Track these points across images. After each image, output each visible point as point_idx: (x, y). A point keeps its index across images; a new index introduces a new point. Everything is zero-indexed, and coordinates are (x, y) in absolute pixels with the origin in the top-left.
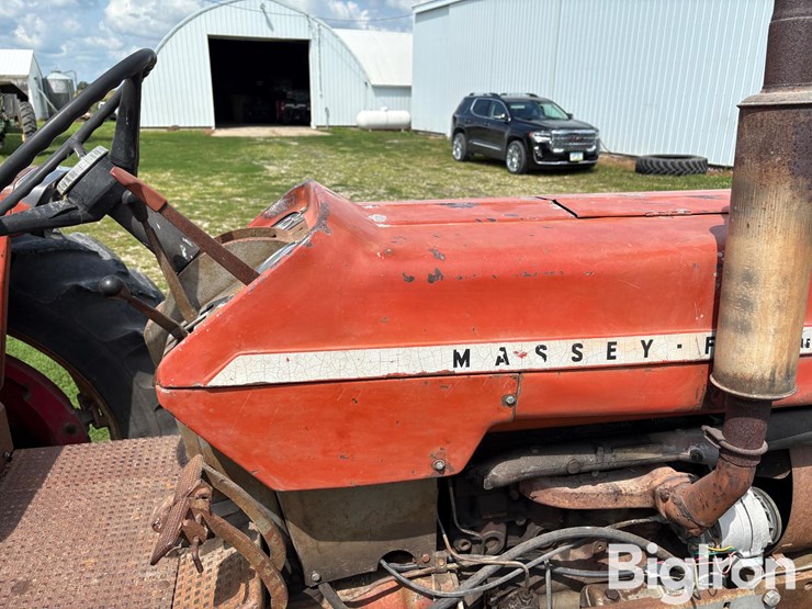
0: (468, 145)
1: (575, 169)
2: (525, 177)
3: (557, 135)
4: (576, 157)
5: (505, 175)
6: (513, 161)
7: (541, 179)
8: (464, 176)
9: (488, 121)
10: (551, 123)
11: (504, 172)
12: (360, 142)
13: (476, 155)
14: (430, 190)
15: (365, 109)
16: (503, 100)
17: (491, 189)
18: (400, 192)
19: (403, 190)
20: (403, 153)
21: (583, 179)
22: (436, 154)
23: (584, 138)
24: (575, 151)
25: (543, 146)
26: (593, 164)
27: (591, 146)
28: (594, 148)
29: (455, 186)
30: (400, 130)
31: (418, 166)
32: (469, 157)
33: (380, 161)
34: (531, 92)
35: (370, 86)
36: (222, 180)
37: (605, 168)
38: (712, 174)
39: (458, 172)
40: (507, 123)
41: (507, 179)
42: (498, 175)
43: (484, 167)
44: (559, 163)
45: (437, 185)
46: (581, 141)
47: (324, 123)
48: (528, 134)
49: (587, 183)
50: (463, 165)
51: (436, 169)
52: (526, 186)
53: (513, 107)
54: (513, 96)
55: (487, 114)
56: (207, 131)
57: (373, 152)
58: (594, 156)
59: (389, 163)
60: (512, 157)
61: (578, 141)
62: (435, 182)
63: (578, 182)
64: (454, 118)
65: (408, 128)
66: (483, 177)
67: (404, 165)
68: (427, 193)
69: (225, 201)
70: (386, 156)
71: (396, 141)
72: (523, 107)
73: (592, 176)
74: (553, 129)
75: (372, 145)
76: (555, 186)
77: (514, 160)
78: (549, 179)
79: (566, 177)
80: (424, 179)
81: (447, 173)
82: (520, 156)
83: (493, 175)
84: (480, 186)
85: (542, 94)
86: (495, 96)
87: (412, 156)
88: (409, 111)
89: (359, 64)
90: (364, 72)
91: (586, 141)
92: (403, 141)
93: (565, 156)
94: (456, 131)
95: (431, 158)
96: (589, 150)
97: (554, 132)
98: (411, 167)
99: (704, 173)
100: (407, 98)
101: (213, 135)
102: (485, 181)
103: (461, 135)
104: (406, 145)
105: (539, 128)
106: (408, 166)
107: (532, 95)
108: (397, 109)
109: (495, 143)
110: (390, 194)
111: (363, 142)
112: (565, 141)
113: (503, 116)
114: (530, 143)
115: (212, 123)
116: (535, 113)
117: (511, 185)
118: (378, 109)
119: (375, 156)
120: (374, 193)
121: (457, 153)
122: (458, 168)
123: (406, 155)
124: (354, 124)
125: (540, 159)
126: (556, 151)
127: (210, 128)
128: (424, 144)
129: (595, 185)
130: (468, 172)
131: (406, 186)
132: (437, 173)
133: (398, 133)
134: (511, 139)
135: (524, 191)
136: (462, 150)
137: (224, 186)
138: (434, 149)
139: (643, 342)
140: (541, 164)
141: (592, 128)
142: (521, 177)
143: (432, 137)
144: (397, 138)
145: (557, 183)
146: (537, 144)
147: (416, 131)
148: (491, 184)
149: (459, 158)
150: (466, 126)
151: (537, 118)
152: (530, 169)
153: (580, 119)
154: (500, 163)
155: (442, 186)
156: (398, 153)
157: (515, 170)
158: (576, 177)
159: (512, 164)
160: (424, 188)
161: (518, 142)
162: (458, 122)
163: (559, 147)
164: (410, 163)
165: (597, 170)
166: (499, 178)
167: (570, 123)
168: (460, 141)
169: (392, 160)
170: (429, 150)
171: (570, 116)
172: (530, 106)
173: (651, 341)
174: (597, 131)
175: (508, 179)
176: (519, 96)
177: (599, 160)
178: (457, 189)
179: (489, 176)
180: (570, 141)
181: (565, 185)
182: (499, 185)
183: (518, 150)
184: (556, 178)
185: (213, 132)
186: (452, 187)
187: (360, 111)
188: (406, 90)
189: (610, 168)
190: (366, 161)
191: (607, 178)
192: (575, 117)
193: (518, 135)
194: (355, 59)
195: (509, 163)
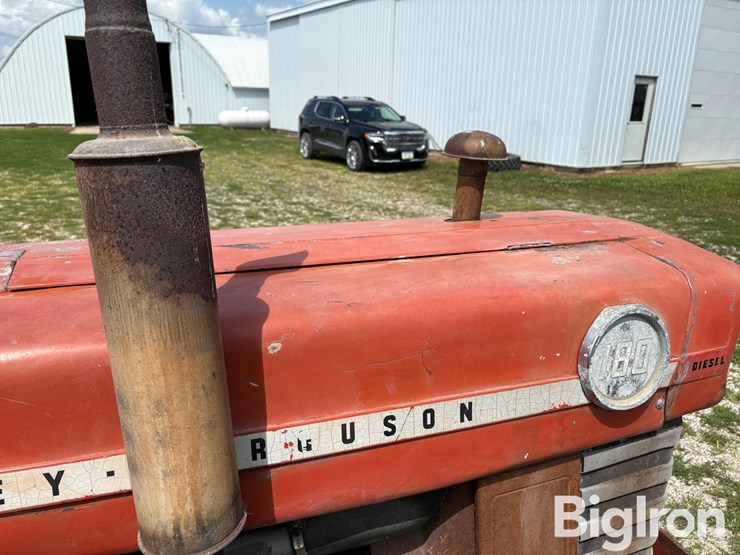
0: (314, 144)
1: (406, 167)
2: (363, 174)
3: (390, 136)
4: (407, 156)
5: (346, 172)
6: (352, 160)
7: (376, 176)
8: (308, 173)
9: (329, 122)
10: (384, 124)
11: (345, 169)
12: (217, 140)
13: (322, 153)
14: (271, 186)
15: (227, 109)
16: (341, 103)
17: (329, 186)
18: (241, 188)
19: (244, 186)
20: (255, 150)
21: (413, 176)
22: (288, 151)
23: (415, 138)
24: (407, 150)
25: (378, 146)
26: (423, 162)
27: (420, 146)
28: (423, 147)
29: (296, 183)
30: (260, 129)
31: (266, 163)
32: (316, 155)
33: (231, 158)
34: (370, 96)
35: (230, 89)
36: (61, 179)
37: (435, 165)
38: (524, 170)
39: (303, 169)
40: (345, 124)
41: (346, 175)
42: (339, 171)
43: (329, 164)
44: (392, 161)
45: (279, 182)
46: (411, 141)
47: (187, 122)
48: (363, 135)
49: (417, 179)
50: (309, 162)
51: (282, 166)
52: (361, 183)
53: (351, 110)
54: (352, 100)
55: (329, 116)
56: (66, 129)
57: (227, 149)
58: (423, 154)
59: (239, 161)
60: (351, 155)
61: (409, 141)
62: (277, 179)
63: (409, 179)
64: (301, 119)
65: (267, 126)
66: (325, 174)
67: (253, 162)
68: (267, 190)
69: (57, 201)
70: (239, 153)
71: (253, 139)
72: (360, 110)
73: (422, 173)
74: (385, 130)
75: (228, 143)
76: (388, 183)
77: (353, 158)
78: (384, 176)
79: (399, 174)
80: (268, 175)
81: (293, 170)
82: (358, 155)
83: (333, 172)
84: (320, 183)
85: (378, 98)
86: (335, 99)
87: (263, 153)
88: (268, 111)
89: (219, 67)
90: (224, 75)
91: (416, 141)
92: (260, 139)
93: (397, 155)
94: (303, 130)
95: (281, 156)
96: (419, 149)
97: (387, 133)
98: (259, 164)
99: (518, 169)
100: (266, 100)
101: (72, 132)
102: (325, 178)
103: (306, 134)
104: (263, 142)
105: (374, 130)
106: (256, 163)
107: (370, 99)
108: (257, 109)
109: (337, 143)
110: (230, 191)
111: (220, 140)
112: (397, 141)
113: (342, 118)
114: (366, 143)
115: (72, 121)
116: (373, 115)
117: (348, 182)
118: (238, 109)
119: (228, 153)
120: (214, 191)
121: (304, 151)
122: (304, 165)
123: (258, 153)
124: (216, 122)
125: (376, 158)
126: (390, 150)
127: (70, 125)
128: (278, 142)
129: (423, 181)
130: (312, 169)
131: (248, 182)
132: (283, 170)
133: (258, 131)
134: (350, 139)
135: (359, 188)
136: (308, 148)
137: (61, 186)
138: (286, 147)
139: (47, 476)
140: (376, 162)
141: (421, 129)
142: (359, 174)
143: (288, 136)
144: (255, 136)
145: (390, 179)
146: (373, 144)
147: (275, 130)
148: (330, 181)
149: (306, 155)
150: (310, 126)
151: (375, 119)
152: (366, 166)
153: (412, 121)
154: (340, 160)
155: (284, 182)
156: (251, 151)
157: (354, 167)
158: (409, 173)
159: (352, 162)
160: (265, 185)
161: (355, 142)
162: (304, 122)
163: (392, 146)
164: (259, 160)
165: (426, 168)
166: (339, 175)
167: (403, 124)
168: (306, 140)
169: (243, 157)
170: (281, 148)
171: (403, 118)
172: (367, 109)
173: (60, 474)
174: (425, 131)
175: (347, 177)
176: (357, 99)
177: (428, 158)
178: (297, 185)
179: (330, 173)
180: (402, 141)
181: (397, 182)
182: (338, 181)
183: (356, 150)
184: (390, 175)
185: (73, 129)
186: (293, 183)
187: (221, 110)
188: (263, 92)
189: (440, 165)
190: (217, 159)
191: (435, 174)
192: (408, 119)
193: (355, 136)
194: (215, 62)
195: (348, 161)
